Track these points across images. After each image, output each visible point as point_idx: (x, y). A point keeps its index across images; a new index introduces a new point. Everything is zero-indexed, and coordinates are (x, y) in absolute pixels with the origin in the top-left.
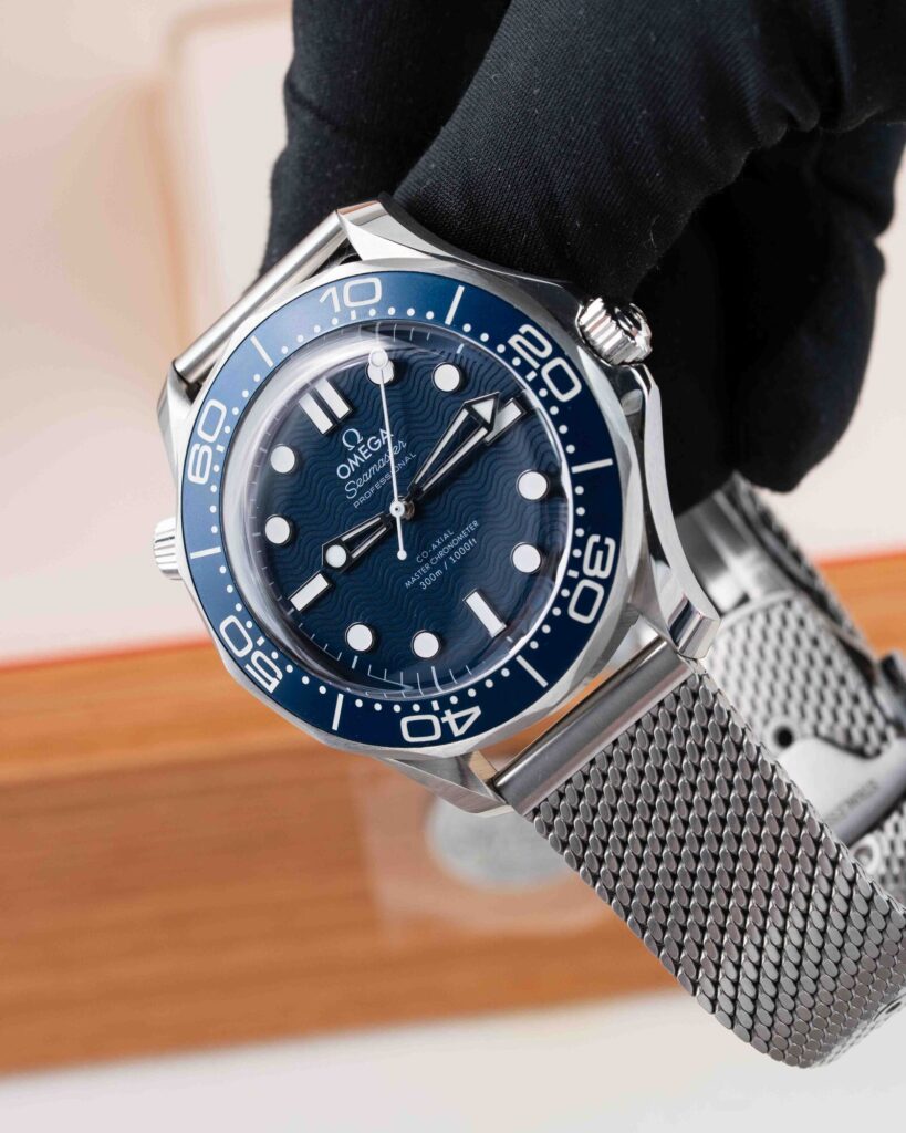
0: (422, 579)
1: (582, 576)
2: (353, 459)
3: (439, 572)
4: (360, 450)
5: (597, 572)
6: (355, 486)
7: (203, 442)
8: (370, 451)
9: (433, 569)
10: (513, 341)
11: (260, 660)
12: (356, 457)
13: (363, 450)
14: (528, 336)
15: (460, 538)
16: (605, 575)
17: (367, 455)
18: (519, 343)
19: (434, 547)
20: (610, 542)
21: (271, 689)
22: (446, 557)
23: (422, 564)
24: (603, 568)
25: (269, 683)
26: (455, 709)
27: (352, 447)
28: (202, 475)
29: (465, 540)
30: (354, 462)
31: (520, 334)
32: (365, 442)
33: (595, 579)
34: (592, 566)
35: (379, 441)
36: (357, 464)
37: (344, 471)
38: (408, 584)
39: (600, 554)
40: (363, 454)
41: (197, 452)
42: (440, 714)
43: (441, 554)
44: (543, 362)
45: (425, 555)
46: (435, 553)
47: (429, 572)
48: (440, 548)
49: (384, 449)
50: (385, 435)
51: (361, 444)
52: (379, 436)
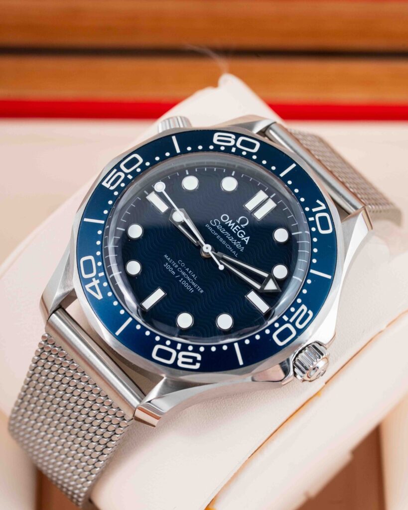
0: (170, 264)
1: (178, 352)
2: (232, 223)
3: (174, 273)
4: (237, 226)
5: (181, 359)
6: (217, 224)
7: (236, 140)
8: (237, 232)
9: (175, 269)
10: (304, 307)
11: (119, 177)
13: (237, 228)
15: (193, 284)
16: (179, 364)
17: (235, 230)
18: (303, 310)
19: (188, 269)
20: (198, 366)
21: (104, 184)
22: (182, 276)
23: (177, 264)
24: (183, 363)
25: (107, 182)
26: (100, 285)
27: (239, 222)
28: (219, 140)
29: (192, 286)
30: (230, 223)
32: (242, 229)
33: (177, 359)
35: (243, 236)
36: (229, 225)
37: (225, 218)
38: (166, 256)
39: (191, 361)
40: (235, 228)
41: (230, 137)
42: (97, 277)
43: (184, 274)
44: (293, 324)
45: (183, 265)
46: (184, 270)
47: (173, 267)
48: (187, 273)
49: (239, 239)
50: (247, 240)
51: (241, 227)
52: (245, 236)
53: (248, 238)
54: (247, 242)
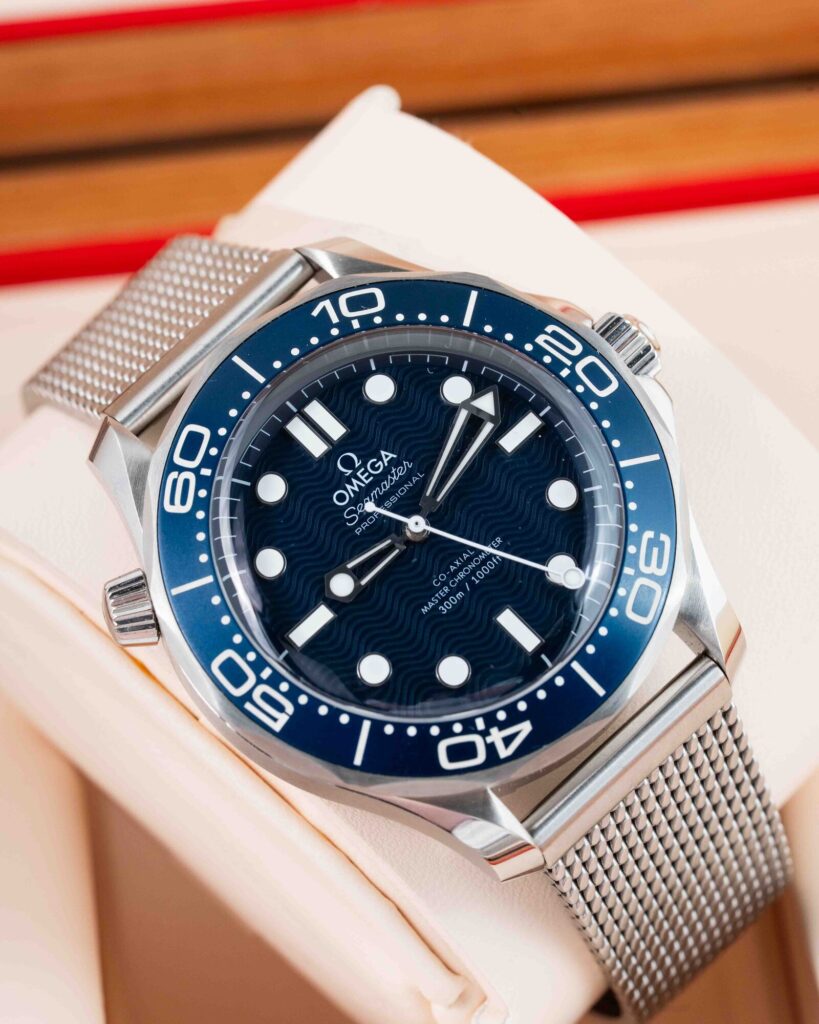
0: (441, 602)
1: (639, 574)
2: (352, 484)
3: (460, 594)
4: (358, 474)
5: (653, 569)
6: (356, 512)
7: (181, 469)
8: (370, 475)
9: (454, 592)
10: (540, 340)
11: (265, 697)
12: (354, 481)
13: (362, 474)
14: (555, 335)
16: (662, 572)
17: (367, 478)
18: (547, 342)
19: (452, 568)
20: (664, 538)
21: (277, 727)
23: (441, 588)
24: (659, 565)
25: (275, 720)
26: (502, 726)
27: (350, 472)
28: (183, 502)
30: (352, 488)
31: (546, 333)
32: (364, 464)
33: (651, 577)
34: (648, 563)
35: (380, 463)
36: (356, 489)
37: (341, 498)
38: (425, 610)
39: (655, 551)
40: (363, 478)
41: (175, 482)
42: (485, 734)
43: (461, 575)
44: (575, 360)
45: (443, 577)
46: (454, 574)
47: (449, 595)
48: (460, 569)
49: (387, 471)
50: (387, 456)
51: (360, 468)
52: (380, 458)
53: (383, 453)
54: (391, 455)
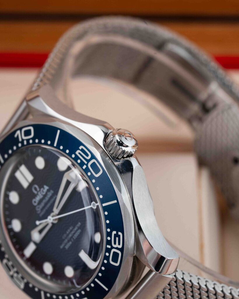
0: (65, 245)
1: (112, 248)
3: (70, 243)
4: (39, 193)
5: (117, 246)
6: (39, 208)
9: (69, 241)
10: (77, 152)
12: (38, 196)
14: (82, 150)
15: (76, 229)
16: (120, 247)
18: (79, 153)
20: (120, 233)
22: (72, 237)
24: (119, 244)
27: (36, 192)
29: (77, 230)
30: (38, 199)
31: (79, 149)
32: (40, 190)
33: (117, 248)
35: (44, 190)
37: (35, 202)
39: (117, 238)
43: (70, 236)
44: (88, 161)
45: (65, 235)
46: (68, 235)
48: (69, 233)
49: (46, 193)
50: (46, 188)
